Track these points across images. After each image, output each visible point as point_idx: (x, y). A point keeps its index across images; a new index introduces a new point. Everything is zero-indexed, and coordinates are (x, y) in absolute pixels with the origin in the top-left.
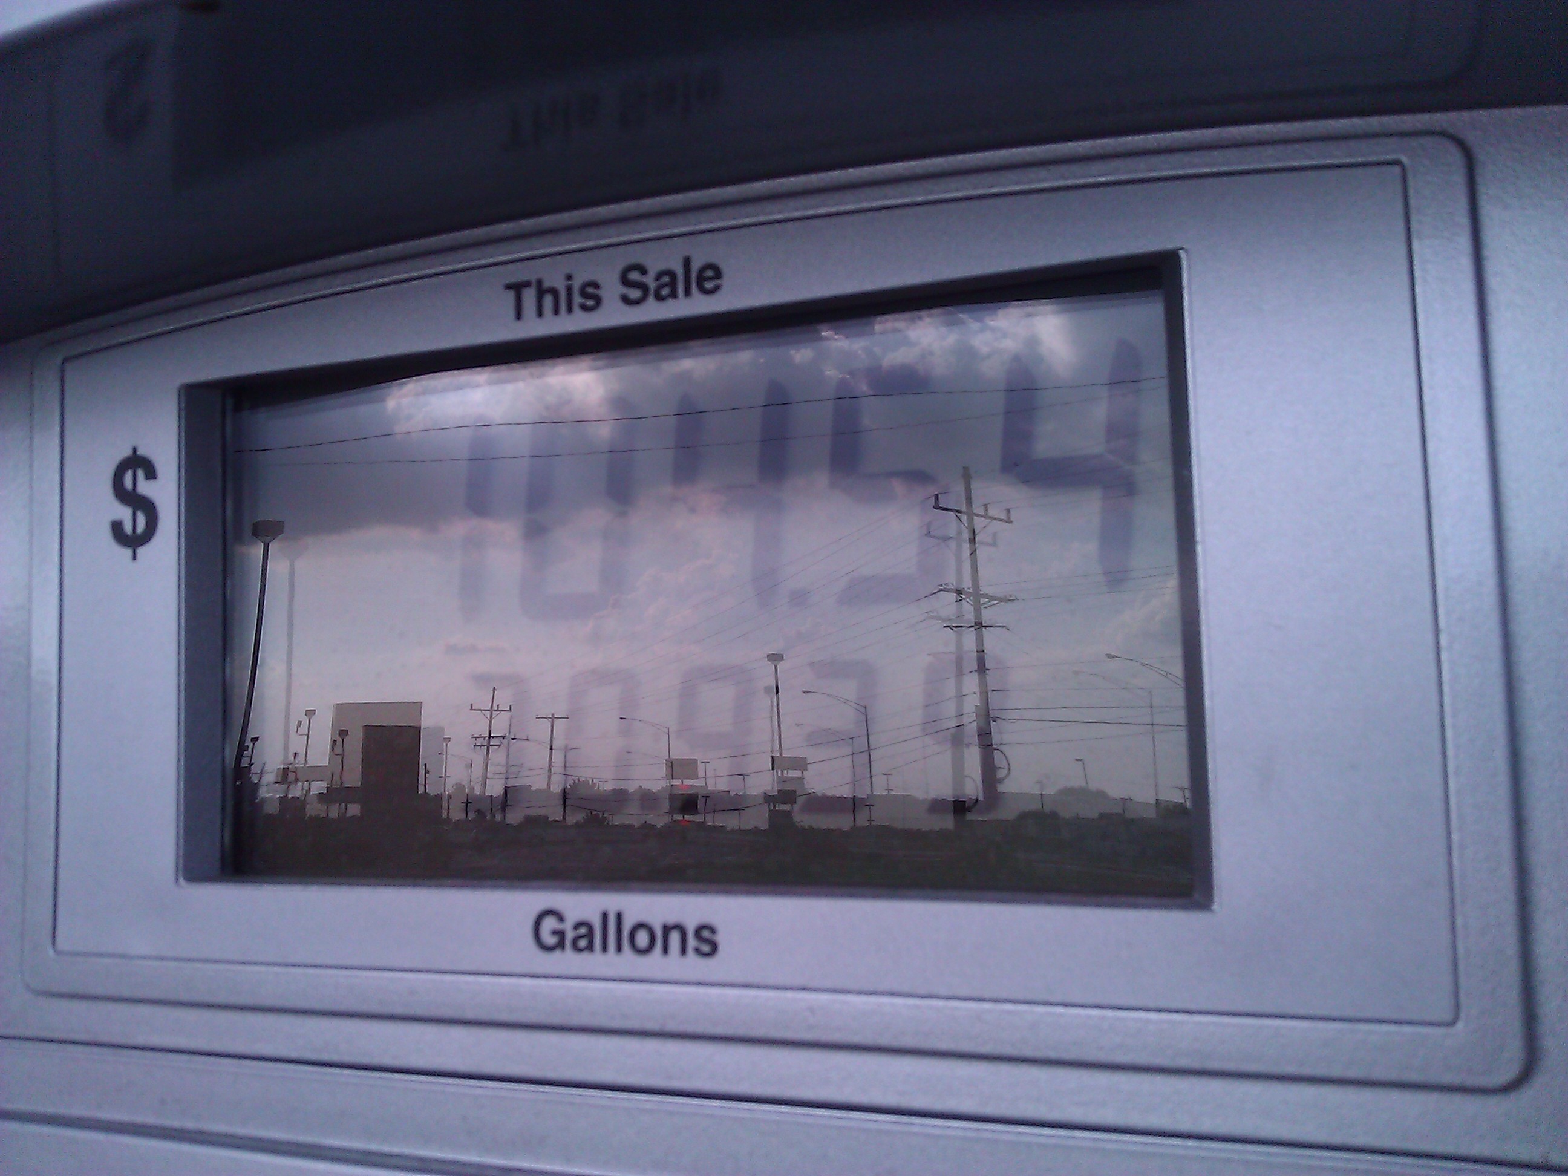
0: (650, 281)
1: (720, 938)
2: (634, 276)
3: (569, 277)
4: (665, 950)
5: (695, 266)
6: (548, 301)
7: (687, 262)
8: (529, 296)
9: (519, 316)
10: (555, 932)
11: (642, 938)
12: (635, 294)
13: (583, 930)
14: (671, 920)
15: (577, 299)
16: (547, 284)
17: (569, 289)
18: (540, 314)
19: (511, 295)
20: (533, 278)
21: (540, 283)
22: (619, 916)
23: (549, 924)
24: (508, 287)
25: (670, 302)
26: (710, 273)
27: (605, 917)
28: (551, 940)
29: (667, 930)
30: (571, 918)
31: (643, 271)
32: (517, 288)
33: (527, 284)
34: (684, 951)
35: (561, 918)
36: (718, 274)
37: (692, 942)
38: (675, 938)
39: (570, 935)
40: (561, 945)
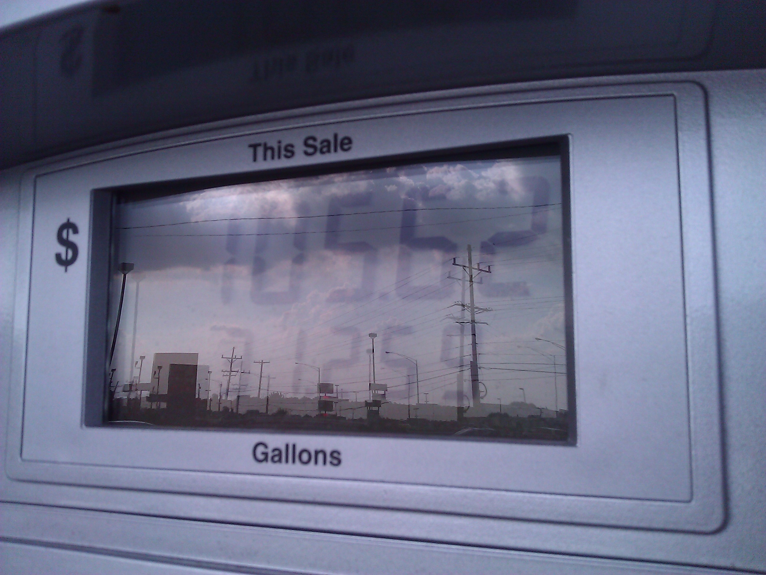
0: (318, 144)
1: (343, 457)
2: (311, 142)
3: (279, 142)
4: (316, 462)
5: (340, 137)
6: (269, 153)
7: (336, 136)
8: (260, 151)
9: (255, 160)
10: (263, 453)
11: (305, 457)
12: (310, 150)
13: (277, 453)
14: (319, 448)
15: (283, 152)
16: (269, 145)
17: (279, 148)
18: (265, 159)
19: (251, 150)
20: (262, 141)
21: (265, 144)
22: (294, 446)
23: (261, 449)
24: (250, 146)
25: (327, 154)
26: (346, 141)
27: (287, 446)
28: (261, 457)
29: (317, 453)
30: (271, 447)
31: (314, 139)
32: (254, 147)
33: (259, 145)
34: (325, 462)
35: (266, 446)
36: (350, 141)
37: (329, 459)
38: (321, 457)
39: (270, 455)
40: (266, 459)
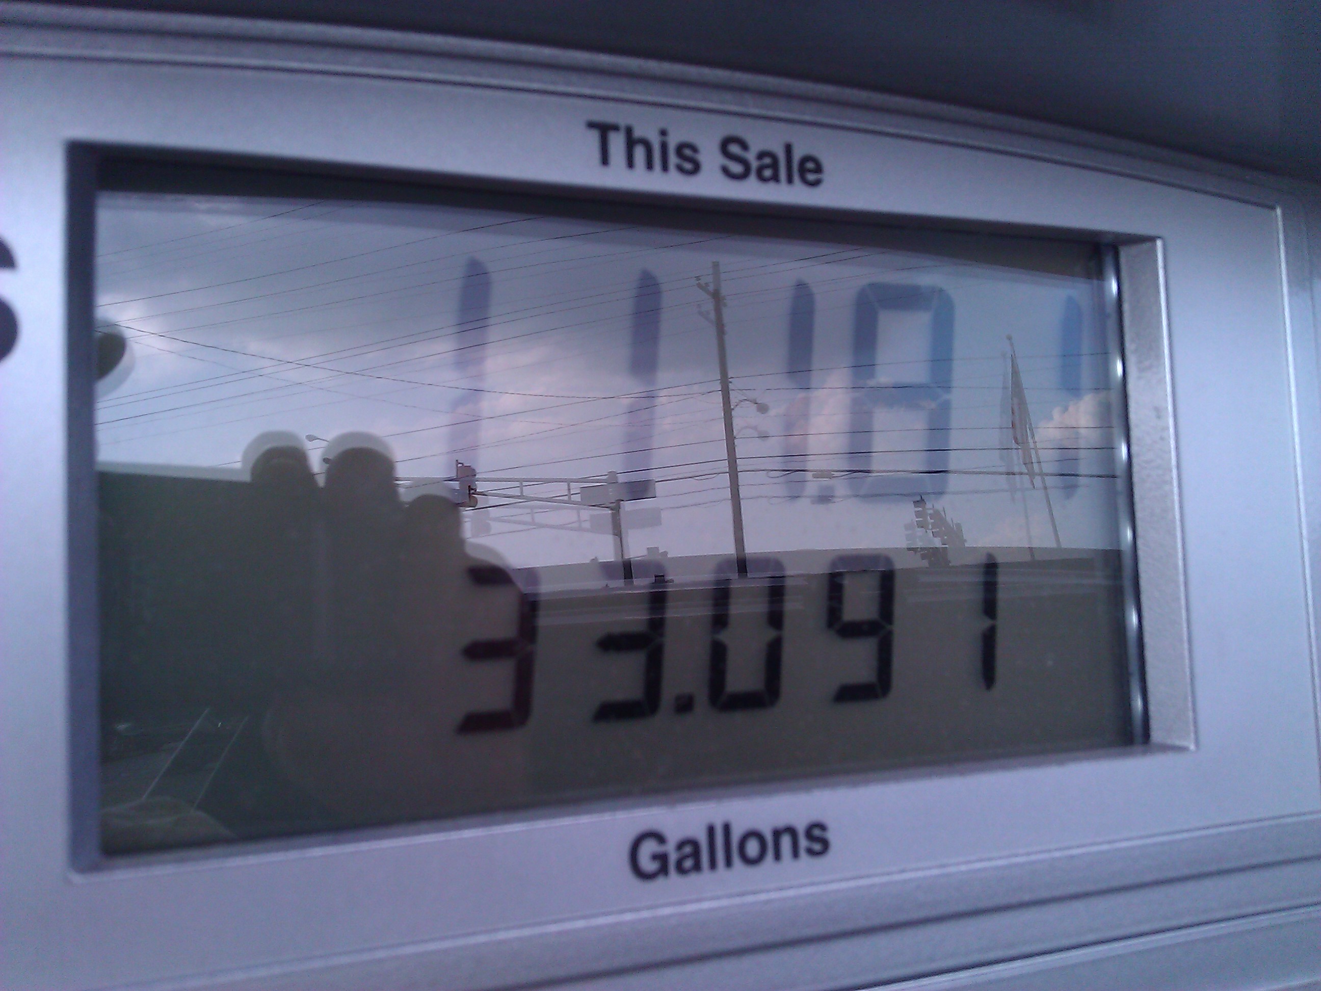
0: (751, 156)
1: (831, 835)
2: (734, 149)
3: (663, 133)
4: (778, 856)
5: (797, 156)
6: (639, 153)
7: (788, 149)
8: (617, 143)
9: (605, 160)
10: (655, 857)
11: (753, 848)
12: (737, 168)
13: (687, 850)
14: (781, 823)
15: (673, 159)
16: (638, 133)
17: (664, 147)
18: (630, 164)
19: (593, 137)
20: (622, 122)
21: (629, 131)
22: (727, 828)
23: (649, 848)
24: (592, 125)
25: (772, 185)
26: (810, 165)
27: (711, 830)
28: (647, 864)
29: (777, 834)
30: (673, 837)
31: (744, 146)
32: (604, 130)
33: (615, 128)
34: (796, 854)
35: (660, 838)
36: (818, 169)
37: (803, 843)
38: (786, 842)
39: (673, 857)
40: (664, 870)
